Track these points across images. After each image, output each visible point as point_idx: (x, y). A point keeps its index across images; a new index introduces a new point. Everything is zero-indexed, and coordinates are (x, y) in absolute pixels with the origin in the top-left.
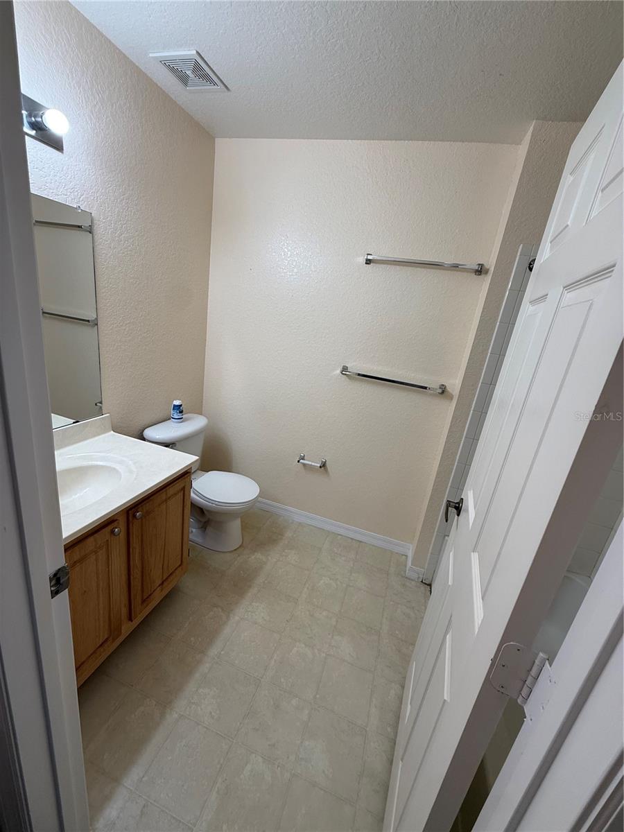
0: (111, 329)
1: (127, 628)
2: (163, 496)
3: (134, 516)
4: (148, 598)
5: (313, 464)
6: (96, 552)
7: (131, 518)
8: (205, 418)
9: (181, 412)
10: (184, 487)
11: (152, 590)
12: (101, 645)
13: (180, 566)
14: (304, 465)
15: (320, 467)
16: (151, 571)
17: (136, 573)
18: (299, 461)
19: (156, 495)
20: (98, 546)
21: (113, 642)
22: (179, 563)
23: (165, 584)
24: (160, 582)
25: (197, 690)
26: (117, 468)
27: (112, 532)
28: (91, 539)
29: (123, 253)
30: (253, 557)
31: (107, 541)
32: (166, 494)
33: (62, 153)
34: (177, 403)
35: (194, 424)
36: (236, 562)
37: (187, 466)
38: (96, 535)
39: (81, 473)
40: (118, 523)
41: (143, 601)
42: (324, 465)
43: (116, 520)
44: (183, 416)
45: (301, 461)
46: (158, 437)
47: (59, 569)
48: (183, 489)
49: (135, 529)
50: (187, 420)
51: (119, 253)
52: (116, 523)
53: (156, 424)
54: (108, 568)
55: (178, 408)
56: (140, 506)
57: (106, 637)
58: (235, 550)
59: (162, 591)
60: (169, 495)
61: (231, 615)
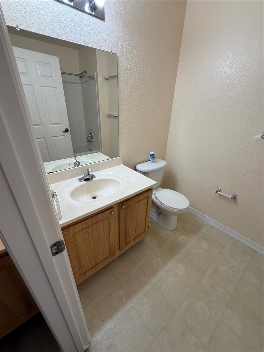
0: (124, 116)
1: (118, 253)
2: (137, 199)
3: (122, 207)
4: (128, 243)
5: (226, 195)
6: (103, 221)
7: (120, 208)
8: (165, 161)
9: (153, 158)
10: (148, 196)
11: (130, 240)
12: (106, 258)
13: (144, 232)
14: (220, 195)
15: (232, 198)
16: (129, 232)
17: (123, 232)
18: (216, 192)
19: (133, 199)
20: (104, 218)
21: (112, 257)
22: (144, 231)
23: (136, 239)
24: (134, 237)
25: (143, 297)
26: (120, 182)
27: (111, 213)
28: (101, 215)
29: (131, 75)
30: (181, 237)
31: (109, 216)
32: (138, 199)
33: (105, 21)
34: (152, 153)
35: (160, 164)
36: (172, 237)
37: (151, 186)
38: (103, 213)
39: (106, 181)
40: (114, 209)
41: (125, 244)
42: (234, 198)
43: (113, 208)
44: (154, 160)
45: (218, 192)
46: (142, 169)
47: (57, 242)
48: (148, 197)
49: (122, 212)
50: (156, 162)
51: (129, 76)
52: (113, 209)
53: (142, 163)
54: (109, 228)
55: (152, 156)
56: (125, 203)
57: (108, 255)
58: (172, 230)
59: (135, 241)
60: (139, 199)
61: (165, 265)
